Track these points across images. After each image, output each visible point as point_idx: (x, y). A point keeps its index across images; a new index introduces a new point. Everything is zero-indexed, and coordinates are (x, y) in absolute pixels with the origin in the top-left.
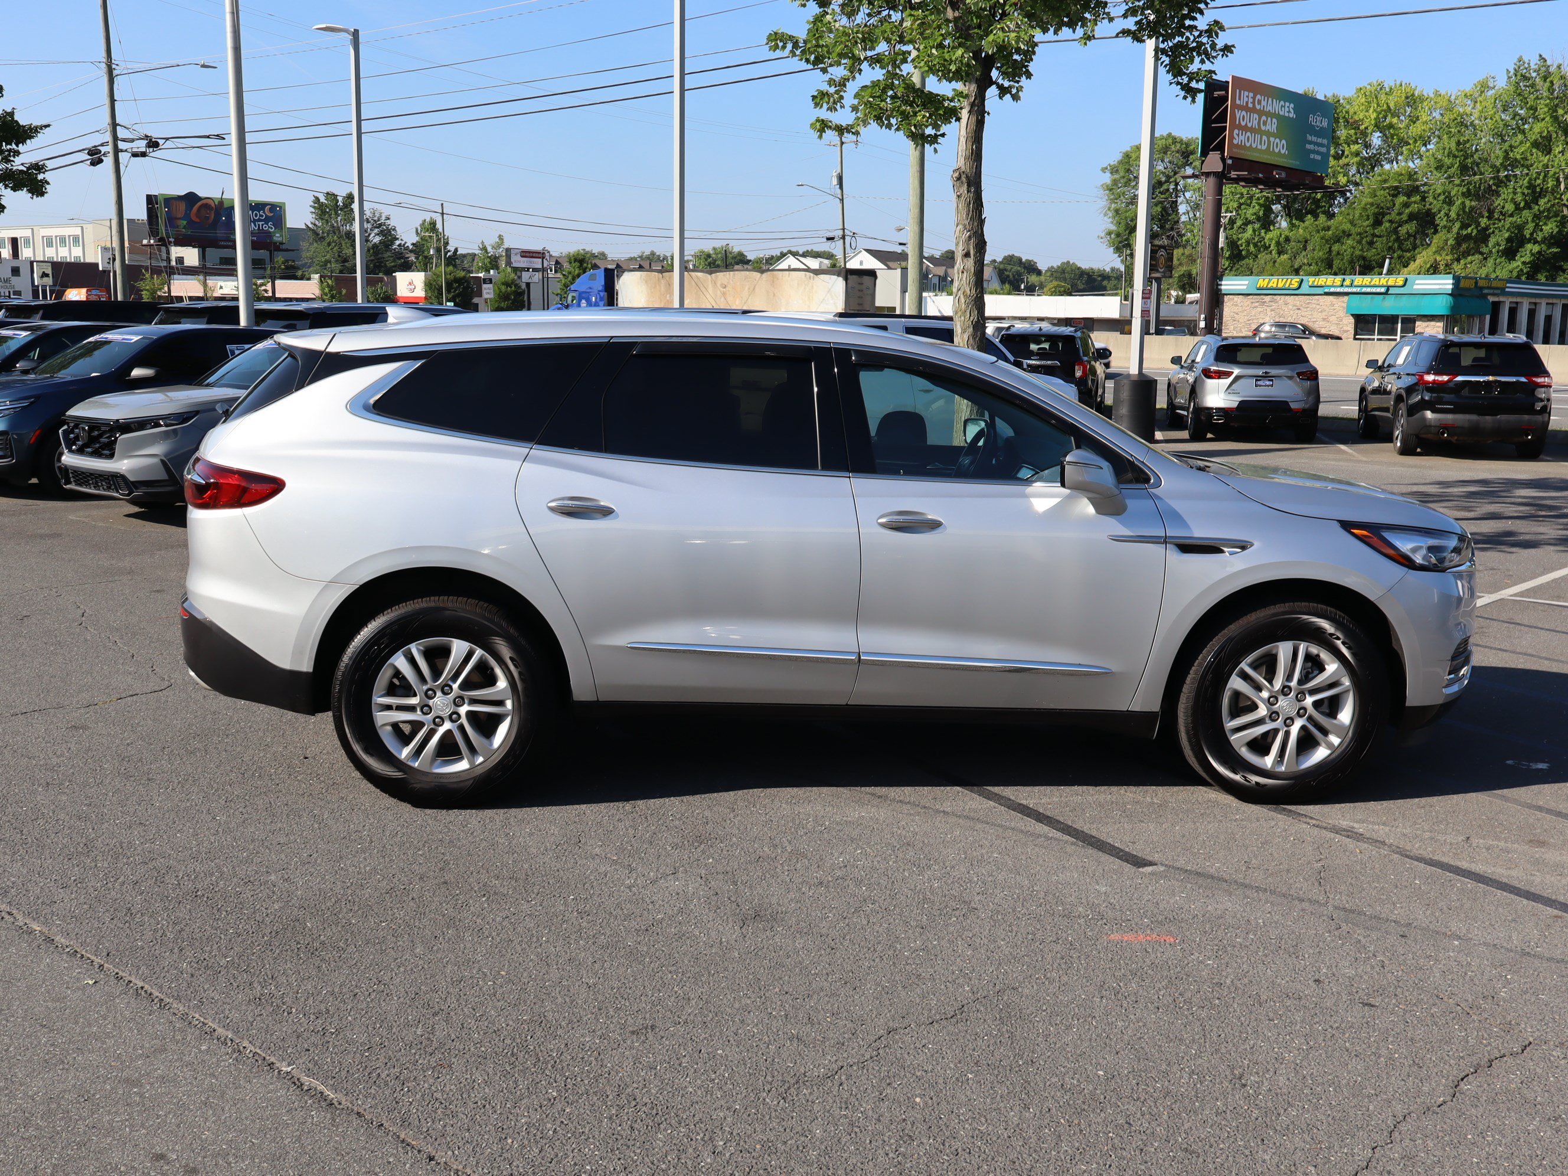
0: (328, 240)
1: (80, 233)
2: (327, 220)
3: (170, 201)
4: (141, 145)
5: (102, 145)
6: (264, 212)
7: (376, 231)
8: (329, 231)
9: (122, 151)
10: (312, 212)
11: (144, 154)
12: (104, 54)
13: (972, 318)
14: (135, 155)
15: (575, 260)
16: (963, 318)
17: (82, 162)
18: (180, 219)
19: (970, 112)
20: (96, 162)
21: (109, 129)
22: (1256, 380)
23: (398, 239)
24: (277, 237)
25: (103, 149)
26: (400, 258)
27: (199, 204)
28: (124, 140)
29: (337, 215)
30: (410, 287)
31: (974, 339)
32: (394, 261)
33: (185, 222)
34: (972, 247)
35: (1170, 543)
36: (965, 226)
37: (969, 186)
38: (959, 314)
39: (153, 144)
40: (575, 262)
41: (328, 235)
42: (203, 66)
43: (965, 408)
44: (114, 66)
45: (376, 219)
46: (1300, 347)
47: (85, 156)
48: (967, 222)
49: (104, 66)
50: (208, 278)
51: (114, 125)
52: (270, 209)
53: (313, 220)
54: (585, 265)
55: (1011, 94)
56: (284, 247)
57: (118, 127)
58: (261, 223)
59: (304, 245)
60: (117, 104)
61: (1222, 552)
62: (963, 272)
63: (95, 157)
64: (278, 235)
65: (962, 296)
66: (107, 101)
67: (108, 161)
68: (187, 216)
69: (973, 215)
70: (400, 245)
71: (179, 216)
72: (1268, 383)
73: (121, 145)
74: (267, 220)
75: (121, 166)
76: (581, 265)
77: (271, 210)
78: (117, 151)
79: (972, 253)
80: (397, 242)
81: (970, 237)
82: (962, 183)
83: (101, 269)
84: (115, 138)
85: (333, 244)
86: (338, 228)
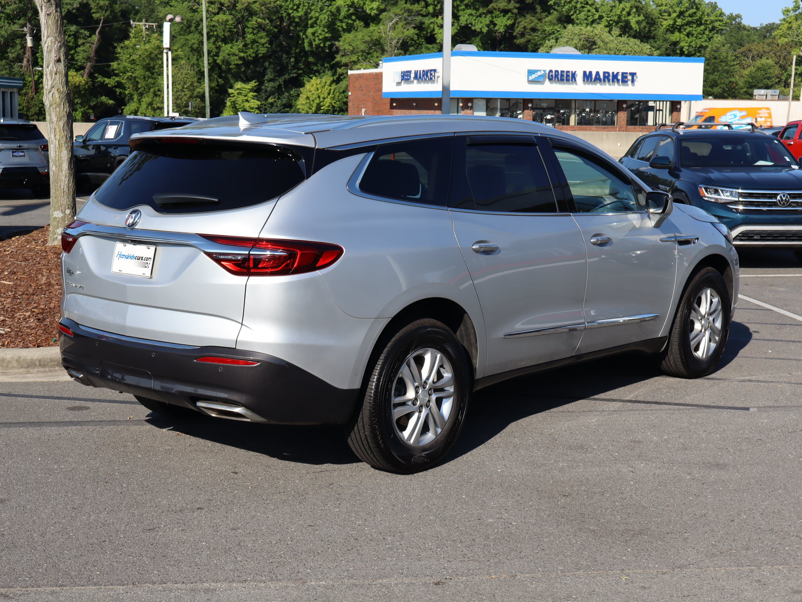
13: (65, 110)
22: (13, 152)
34: (62, 54)
38: (54, 106)
46: (35, 126)
48: (56, 35)
61: (691, 243)
62: (56, 74)
65: (56, 92)
69: (60, 30)
72: (21, 154)
79: (62, 59)
81: (60, 47)
82: (51, 4)
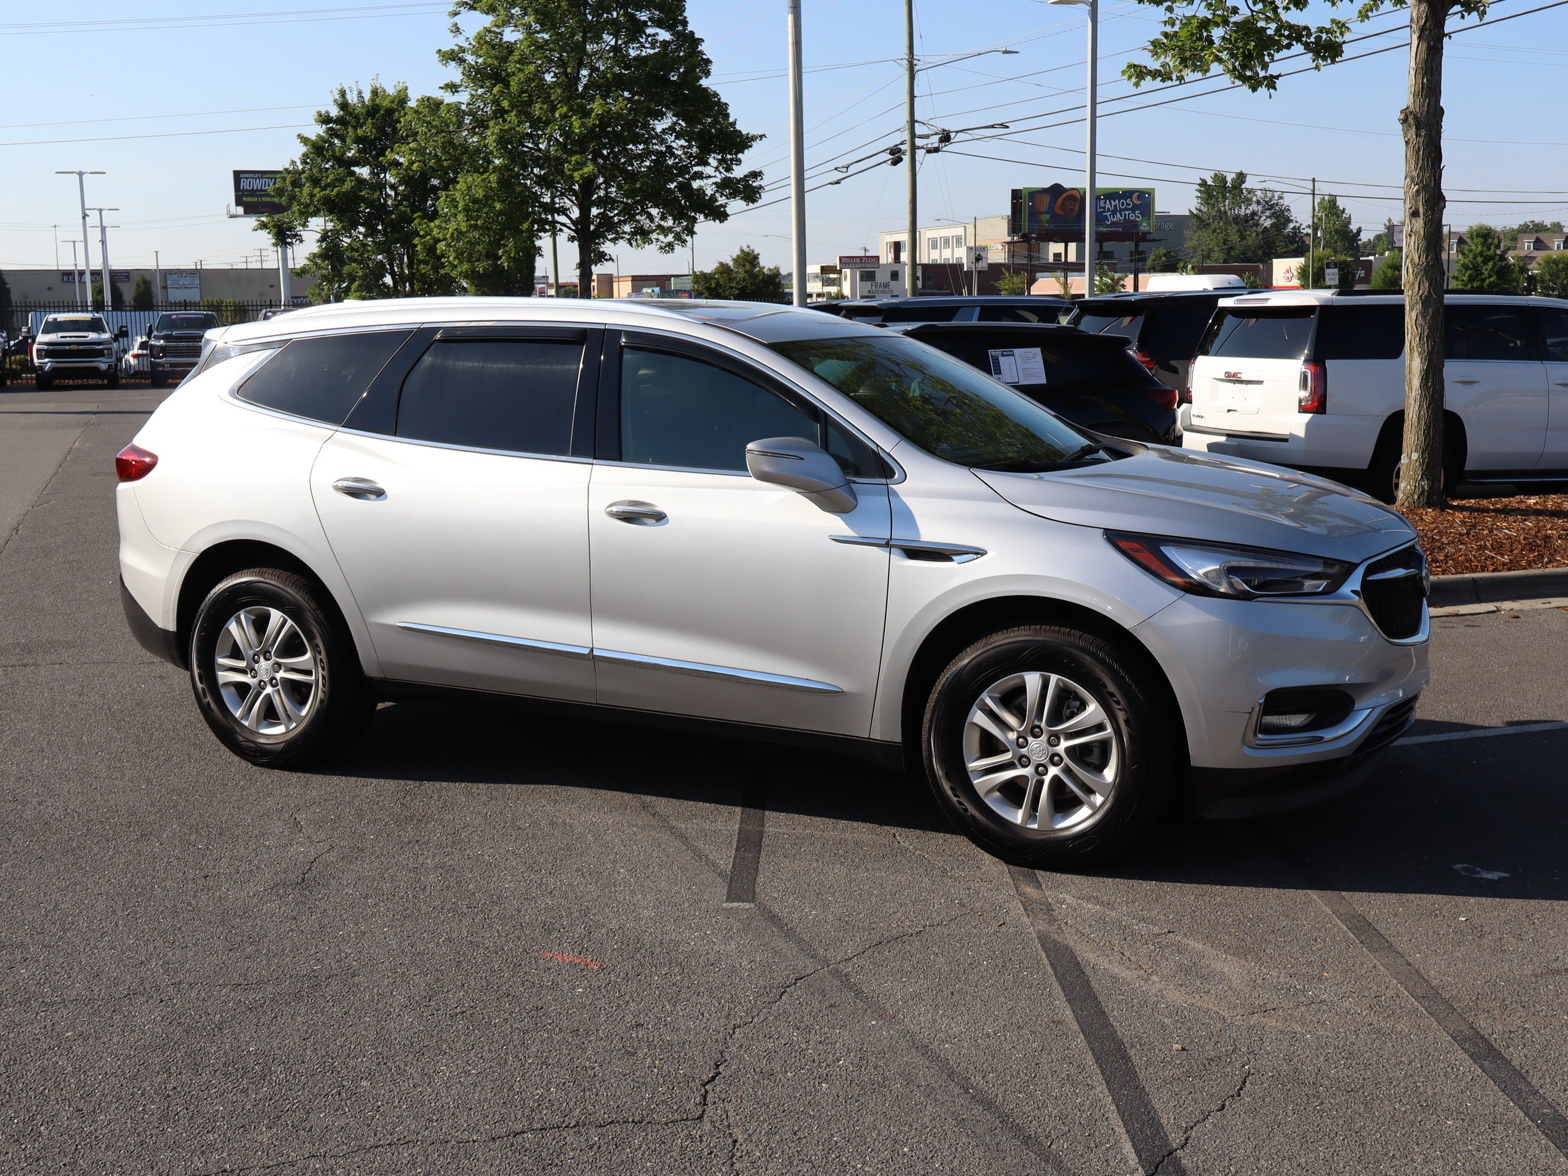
0: (1213, 226)
1: (962, 234)
2: (1213, 205)
3: (1035, 194)
4: (934, 141)
5: (902, 143)
6: (1132, 201)
7: (1268, 213)
8: (1216, 216)
9: (919, 148)
10: (1198, 197)
11: (936, 150)
12: (906, 50)
13: (1421, 291)
14: (929, 151)
15: (1478, 236)
16: (1410, 292)
17: (885, 162)
18: (1042, 213)
19: (1420, 38)
20: (896, 162)
21: (907, 126)
23: (1292, 221)
24: (1144, 227)
25: (902, 147)
26: (1292, 243)
27: (1064, 195)
28: (921, 137)
29: (1225, 198)
30: (1287, 275)
31: (1424, 317)
32: (1286, 246)
33: (1048, 216)
34: (1421, 204)
35: (896, 546)
36: (1412, 180)
37: (1418, 128)
39: (946, 138)
40: (1477, 237)
41: (1213, 222)
42: (1006, 52)
43: (1413, 402)
44: (915, 62)
45: (1267, 199)
47: (887, 156)
48: (1415, 174)
49: (905, 63)
50: (1069, 274)
51: (913, 122)
52: (1138, 196)
53: (1198, 206)
54: (1490, 240)
55: (1478, 12)
56: (1151, 237)
57: (916, 124)
58: (1127, 213)
59: (1188, 233)
60: (917, 101)
61: (951, 560)
63: (896, 156)
64: (1145, 224)
66: (906, 98)
67: (906, 159)
68: (1051, 210)
69: (1423, 164)
70: (1294, 228)
71: (1043, 210)
73: (919, 142)
74: (1133, 209)
75: (917, 163)
76: (1486, 240)
77: (1139, 198)
78: (914, 148)
79: (1421, 210)
80: (1291, 225)
81: (1418, 192)
82: (1410, 126)
83: (965, 269)
84: (913, 136)
85: (1218, 231)
86: (1226, 212)
